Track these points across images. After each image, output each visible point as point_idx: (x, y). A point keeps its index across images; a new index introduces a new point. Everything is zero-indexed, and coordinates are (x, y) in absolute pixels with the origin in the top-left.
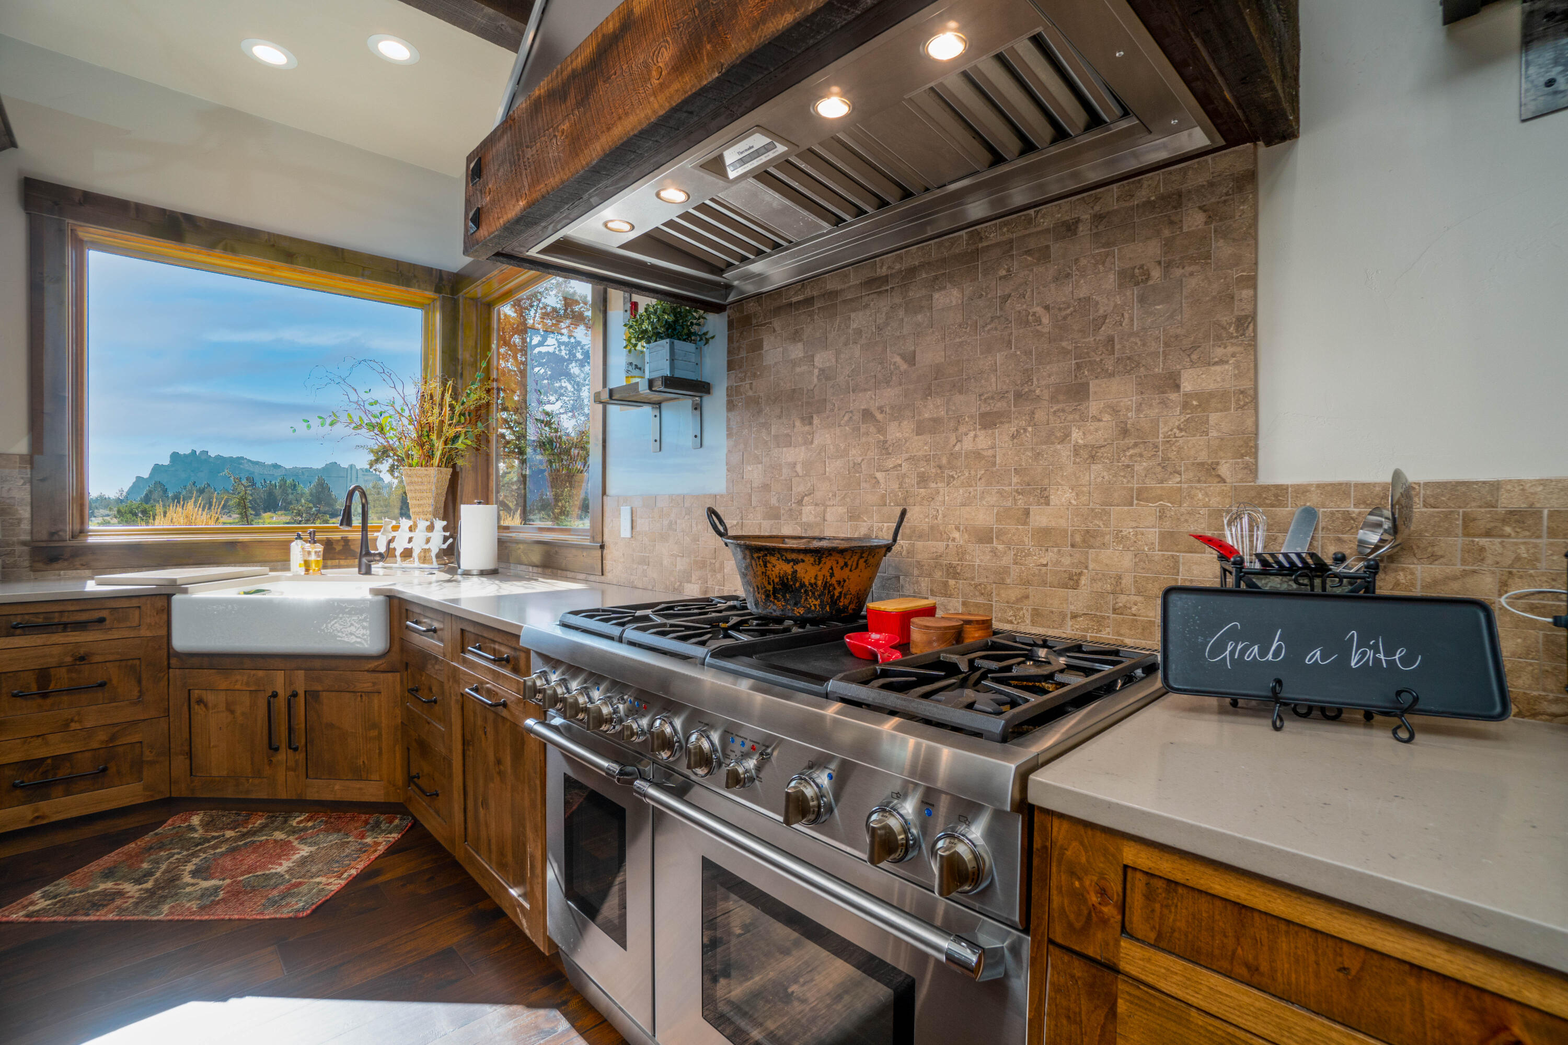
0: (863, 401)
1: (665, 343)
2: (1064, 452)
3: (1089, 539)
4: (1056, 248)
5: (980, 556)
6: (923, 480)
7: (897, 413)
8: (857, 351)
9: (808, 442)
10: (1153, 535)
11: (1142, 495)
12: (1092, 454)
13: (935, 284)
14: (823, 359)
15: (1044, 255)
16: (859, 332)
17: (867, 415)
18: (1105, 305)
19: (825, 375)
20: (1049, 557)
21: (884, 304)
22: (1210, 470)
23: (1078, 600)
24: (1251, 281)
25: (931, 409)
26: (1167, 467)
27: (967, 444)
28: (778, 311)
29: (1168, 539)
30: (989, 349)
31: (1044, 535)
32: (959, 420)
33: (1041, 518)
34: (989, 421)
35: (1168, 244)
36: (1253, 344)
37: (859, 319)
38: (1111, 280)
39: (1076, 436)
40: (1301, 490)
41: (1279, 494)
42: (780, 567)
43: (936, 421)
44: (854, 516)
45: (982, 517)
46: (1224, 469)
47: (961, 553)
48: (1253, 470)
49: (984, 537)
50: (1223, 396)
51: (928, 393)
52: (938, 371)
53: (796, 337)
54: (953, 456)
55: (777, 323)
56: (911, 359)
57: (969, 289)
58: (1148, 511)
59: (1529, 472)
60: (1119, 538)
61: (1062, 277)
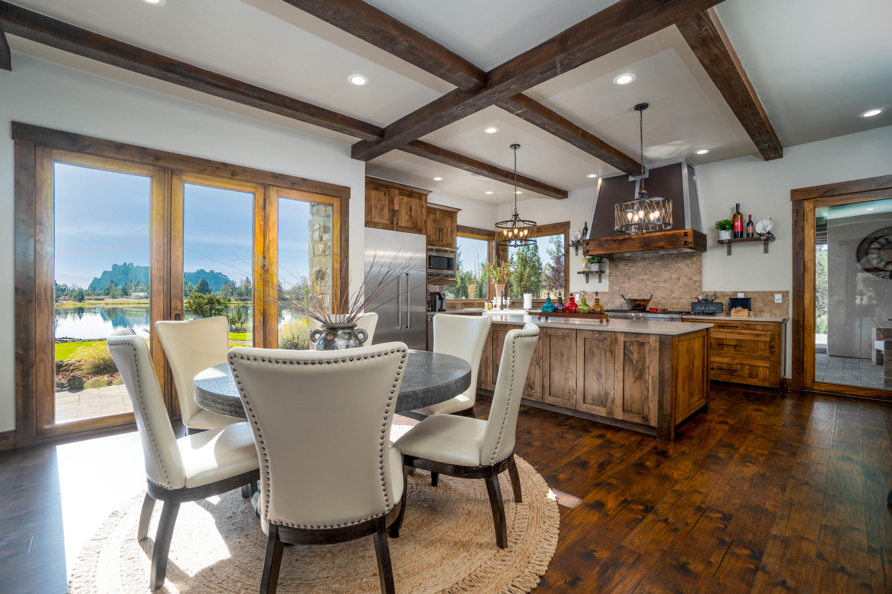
0: (641, 277)
1: (598, 264)
2: (677, 287)
3: (680, 298)
4: (676, 259)
5: (663, 301)
6: (653, 290)
7: (648, 280)
8: (640, 269)
9: (629, 283)
10: (689, 297)
11: (688, 292)
12: (681, 287)
13: (655, 261)
14: (632, 269)
15: (674, 260)
16: (640, 266)
17: (642, 279)
18: (683, 268)
19: (633, 272)
20: (674, 301)
21: (646, 263)
22: (696, 290)
23: (679, 306)
24: (701, 267)
25: (655, 279)
26: (691, 289)
27: (661, 285)
28: (622, 260)
29: (691, 298)
30: (665, 271)
31: (674, 298)
32: (660, 281)
33: (673, 295)
34: (665, 282)
35: (691, 261)
36: (701, 275)
37: (640, 264)
38: (684, 265)
39: (679, 285)
40: (707, 292)
41: (704, 292)
42: (638, 302)
43: (656, 281)
44: (640, 296)
45: (664, 295)
46: (698, 289)
47: (660, 301)
48: (701, 290)
49: (664, 298)
50: (698, 281)
51: (654, 277)
52: (656, 274)
53: (626, 265)
54: (659, 287)
55: (621, 262)
56: (651, 272)
57: (661, 262)
58: (689, 294)
59: (728, 291)
60: (685, 298)
61: (676, 263)
